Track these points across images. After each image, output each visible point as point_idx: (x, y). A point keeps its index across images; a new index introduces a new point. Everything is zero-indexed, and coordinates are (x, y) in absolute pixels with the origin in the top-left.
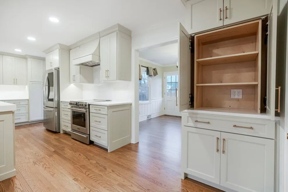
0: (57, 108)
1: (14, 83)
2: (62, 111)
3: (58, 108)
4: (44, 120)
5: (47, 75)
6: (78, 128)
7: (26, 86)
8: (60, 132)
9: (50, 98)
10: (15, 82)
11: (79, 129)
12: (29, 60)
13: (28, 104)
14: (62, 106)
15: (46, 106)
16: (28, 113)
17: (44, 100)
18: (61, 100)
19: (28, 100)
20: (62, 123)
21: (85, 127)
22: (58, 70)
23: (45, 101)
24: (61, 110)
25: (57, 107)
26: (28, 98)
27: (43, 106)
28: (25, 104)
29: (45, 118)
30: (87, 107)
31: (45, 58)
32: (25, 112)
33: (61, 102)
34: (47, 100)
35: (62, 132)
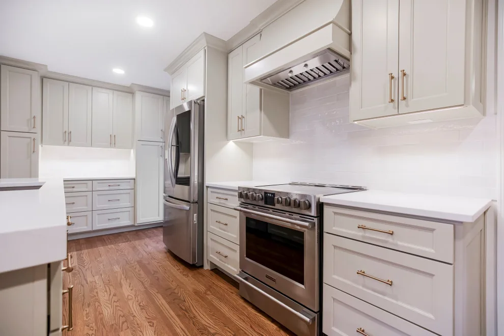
0: (196, 202)
1: (111, 144)
2: (209, 211)
3: (199, 203)
4: (165, 222)
5: (175, 120)
6: (267, 277)
7: (132, 151)
8: (202, 266)
9: (181, 174)
10: (113, 142)
11: (274, 280)
12: (139, 96)
13: (134, 189)
14: (210, 198)
15: (169, 196)
16: (134, 207)
17: (165, 180)
18: (207, 182)
19: (133, 181)
20: (209, 243)
21: (303, 283)
22: (200, 104)
23: (169, 182)
24: (207, 208)
25: (196, 200)
26: (133, 176)
27: (162, 194)
28: (129, 187)
29: (167, 219)
30: (313, 212)
31: (169, 92)
32: (129, 204)
33: (207, 187)
34: (174, 181)
35: (207, 267)
